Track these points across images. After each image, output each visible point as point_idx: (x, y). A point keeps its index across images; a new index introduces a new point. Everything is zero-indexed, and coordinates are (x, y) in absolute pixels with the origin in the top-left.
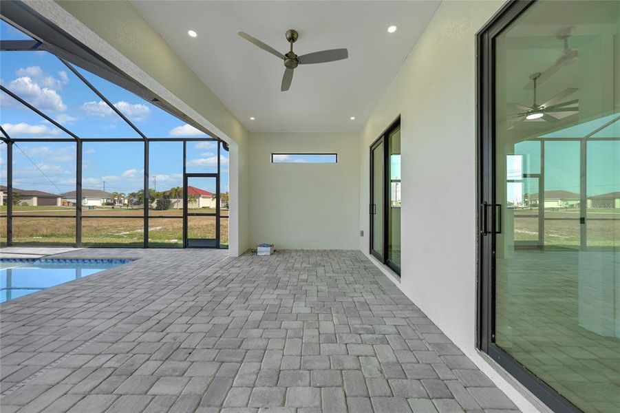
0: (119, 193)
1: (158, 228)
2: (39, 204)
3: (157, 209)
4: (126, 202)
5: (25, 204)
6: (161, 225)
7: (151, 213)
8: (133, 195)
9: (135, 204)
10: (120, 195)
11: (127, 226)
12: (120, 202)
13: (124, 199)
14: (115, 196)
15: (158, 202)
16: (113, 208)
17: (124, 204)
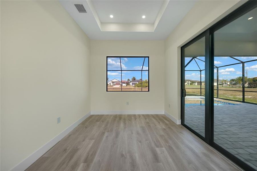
0: (225, 80)
1: (249, 97)
2: (198, 85)
3: (248, 87)
4: (229, 83)
5: (194, 85)
6: (251, 96)
7: (246, 89)
8: (233, 80)
9: (234, 85)
10: (226, 80)
11: (232, 94)
12: (226, 83)
13: (228, 82)
14: (223, 81)
15: (249, 84)
16: (222, 86)
17: (228, 85)
